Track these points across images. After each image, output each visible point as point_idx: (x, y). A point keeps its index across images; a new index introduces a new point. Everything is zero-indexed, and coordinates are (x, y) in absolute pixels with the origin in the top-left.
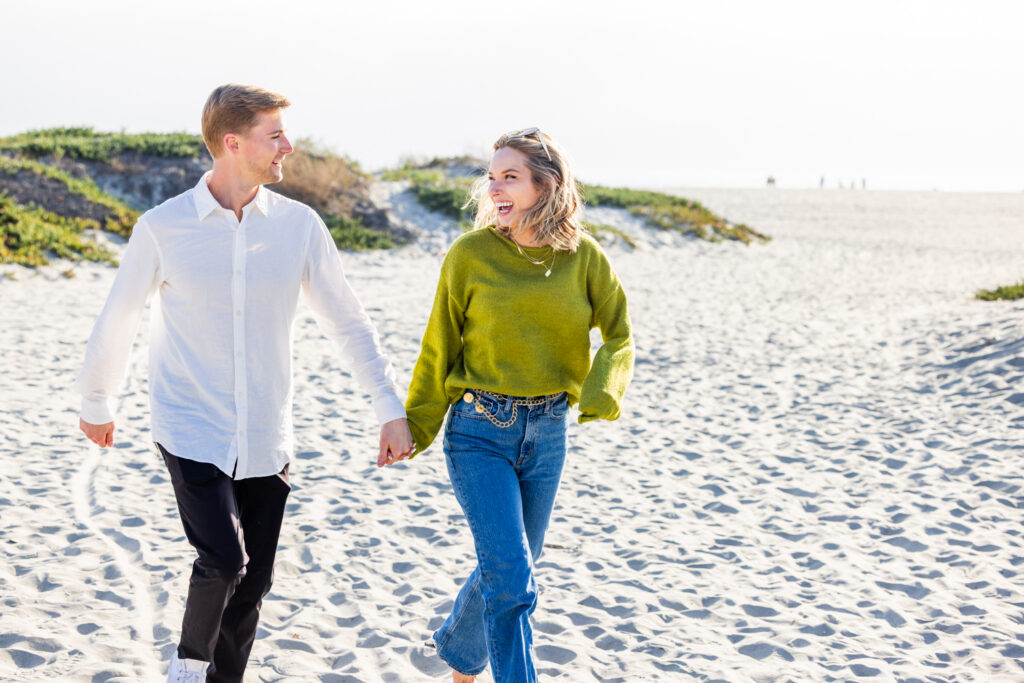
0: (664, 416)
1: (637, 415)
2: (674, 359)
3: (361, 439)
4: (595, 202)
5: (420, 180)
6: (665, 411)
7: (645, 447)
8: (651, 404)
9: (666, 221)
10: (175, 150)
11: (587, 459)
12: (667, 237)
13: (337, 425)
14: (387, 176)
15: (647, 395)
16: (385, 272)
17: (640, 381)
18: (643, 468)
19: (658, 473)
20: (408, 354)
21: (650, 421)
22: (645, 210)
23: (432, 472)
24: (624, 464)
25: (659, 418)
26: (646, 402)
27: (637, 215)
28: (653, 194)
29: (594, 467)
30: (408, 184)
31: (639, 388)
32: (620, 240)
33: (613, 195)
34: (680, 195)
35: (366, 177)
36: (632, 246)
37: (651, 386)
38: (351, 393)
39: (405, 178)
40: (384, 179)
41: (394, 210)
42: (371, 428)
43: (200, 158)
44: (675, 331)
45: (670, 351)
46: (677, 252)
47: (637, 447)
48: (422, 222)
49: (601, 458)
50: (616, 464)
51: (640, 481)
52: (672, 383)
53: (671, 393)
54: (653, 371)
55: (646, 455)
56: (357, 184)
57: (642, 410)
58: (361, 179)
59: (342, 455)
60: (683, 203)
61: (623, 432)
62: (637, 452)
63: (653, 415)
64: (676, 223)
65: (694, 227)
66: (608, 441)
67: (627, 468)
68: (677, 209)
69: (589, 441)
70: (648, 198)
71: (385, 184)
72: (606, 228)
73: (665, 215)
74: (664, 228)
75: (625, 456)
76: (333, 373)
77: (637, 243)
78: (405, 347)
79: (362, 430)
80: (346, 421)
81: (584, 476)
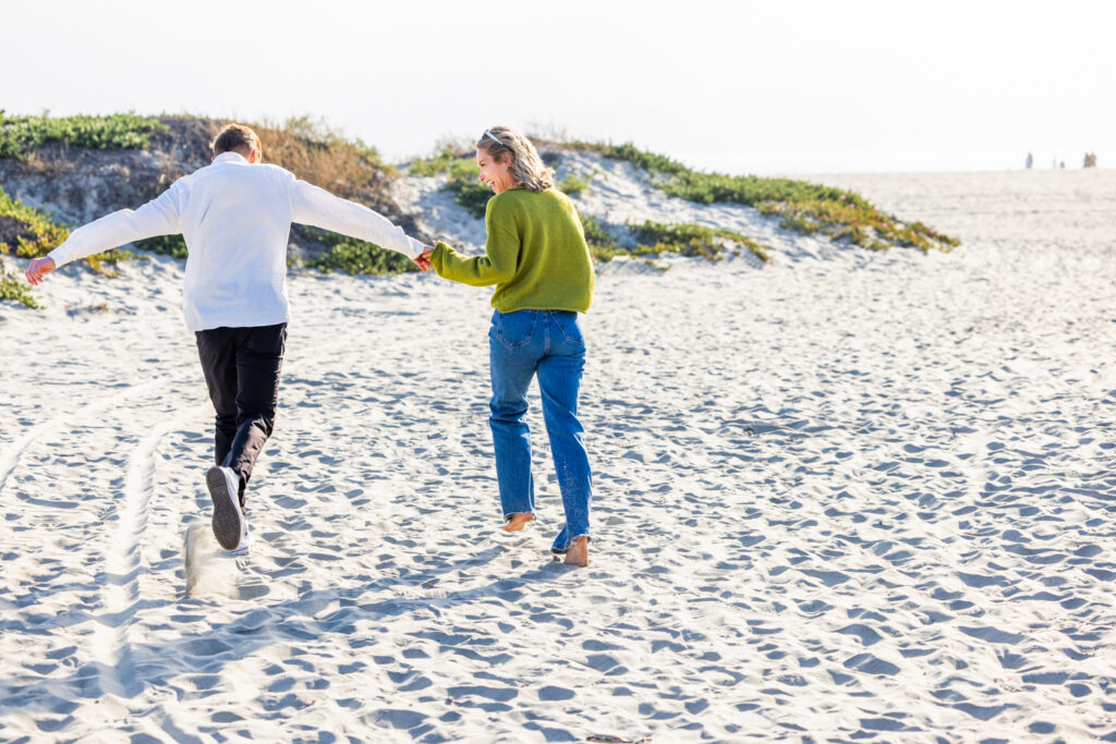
0: (794, 514)
1: (752, 513)
2: (813, 424)
3: (333, 564)
4: (710, 198)
5: (463, 173)
6: (796, 505)
7: (762, 566)
8: (774, 495)
9: (809, 222)
10: (116, 139)
11: (671, 588)
12: (811, 244)
13: (301, 542)
14: (416, 169)
15: (768, 481)
16: (411, 305)
17: (761, 460)
18: (755, 599)
19: (779, 608)
20: (424, 426)
21: (772, 523)
22: (779, 207)
23: (432, 614)
24: (727, 594)
25: (784, 518)
26: (767, 492)
27: (768, 215)
28: (791, 184)
29: (681, 600)
30: (445, 179)
31: (758, 470)
32: (743, 252)
33: (734, 186)
34: (829, 184)
35: (386, 170)
36: (763, 258)
37: (777, 467)
38: (331, 489)
39: (443, 171)
40: (413, 173)
41: (426, 216)
42: (351, 545)
43: (151, 150)
44: (816, 380)
45: (808, 411)
46: (826, 264)
47: (750, 567)
48: (465, 232)
49: (693, 584)
50: (716, 595)
51: (749, 622)
52: (806, 461)
53: (807, 478)
54: (780, 443)
55: (763, 579)
56: (374, 180)
57: (761, 505)
58: (380, 174)
59: (300, 590)
60: (833, 196)
61: (730, 542)
62: (750, 573)
63: (777, 513)
64: (824, 225)
65: (849, 229)
66: (707, 557)
67: (732, 600)
68: (825, 204)
69: (675, 556)
70: (784, 190)
71: (413, 180)
72: (725, 233)
73: (808, 214)
74: (808, 233)
75: (732, 581)
76: (308, 459)
77: (769, 253)
78: (422, 416)
79: (338, 549)
80: (316, 534)
81: (666, 615)
